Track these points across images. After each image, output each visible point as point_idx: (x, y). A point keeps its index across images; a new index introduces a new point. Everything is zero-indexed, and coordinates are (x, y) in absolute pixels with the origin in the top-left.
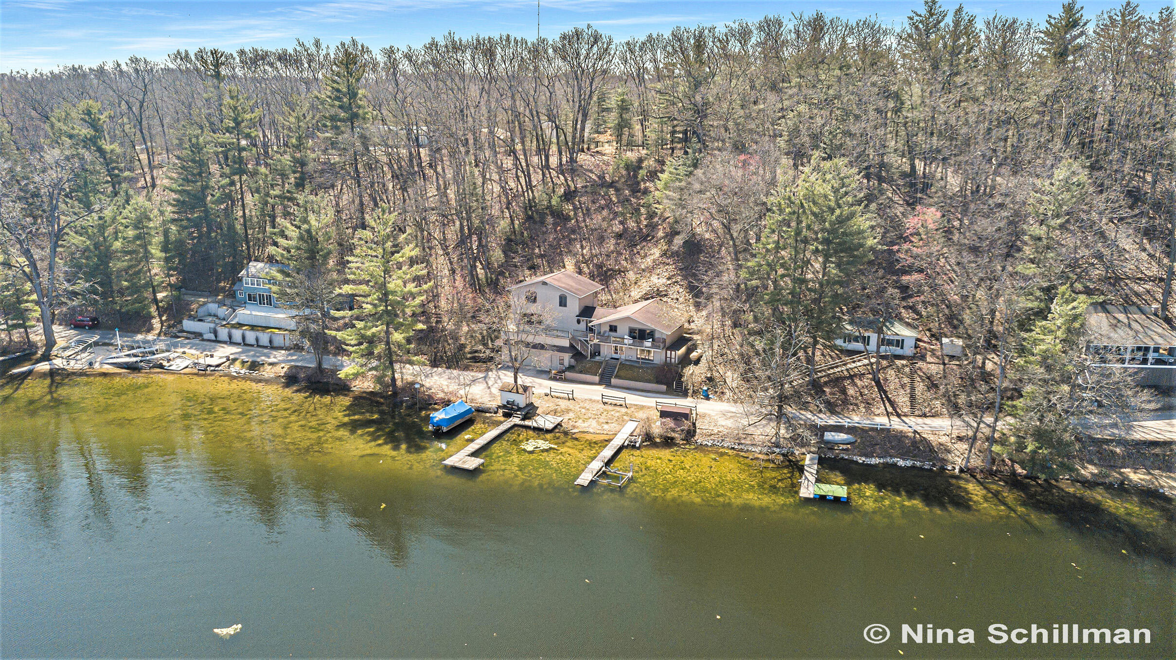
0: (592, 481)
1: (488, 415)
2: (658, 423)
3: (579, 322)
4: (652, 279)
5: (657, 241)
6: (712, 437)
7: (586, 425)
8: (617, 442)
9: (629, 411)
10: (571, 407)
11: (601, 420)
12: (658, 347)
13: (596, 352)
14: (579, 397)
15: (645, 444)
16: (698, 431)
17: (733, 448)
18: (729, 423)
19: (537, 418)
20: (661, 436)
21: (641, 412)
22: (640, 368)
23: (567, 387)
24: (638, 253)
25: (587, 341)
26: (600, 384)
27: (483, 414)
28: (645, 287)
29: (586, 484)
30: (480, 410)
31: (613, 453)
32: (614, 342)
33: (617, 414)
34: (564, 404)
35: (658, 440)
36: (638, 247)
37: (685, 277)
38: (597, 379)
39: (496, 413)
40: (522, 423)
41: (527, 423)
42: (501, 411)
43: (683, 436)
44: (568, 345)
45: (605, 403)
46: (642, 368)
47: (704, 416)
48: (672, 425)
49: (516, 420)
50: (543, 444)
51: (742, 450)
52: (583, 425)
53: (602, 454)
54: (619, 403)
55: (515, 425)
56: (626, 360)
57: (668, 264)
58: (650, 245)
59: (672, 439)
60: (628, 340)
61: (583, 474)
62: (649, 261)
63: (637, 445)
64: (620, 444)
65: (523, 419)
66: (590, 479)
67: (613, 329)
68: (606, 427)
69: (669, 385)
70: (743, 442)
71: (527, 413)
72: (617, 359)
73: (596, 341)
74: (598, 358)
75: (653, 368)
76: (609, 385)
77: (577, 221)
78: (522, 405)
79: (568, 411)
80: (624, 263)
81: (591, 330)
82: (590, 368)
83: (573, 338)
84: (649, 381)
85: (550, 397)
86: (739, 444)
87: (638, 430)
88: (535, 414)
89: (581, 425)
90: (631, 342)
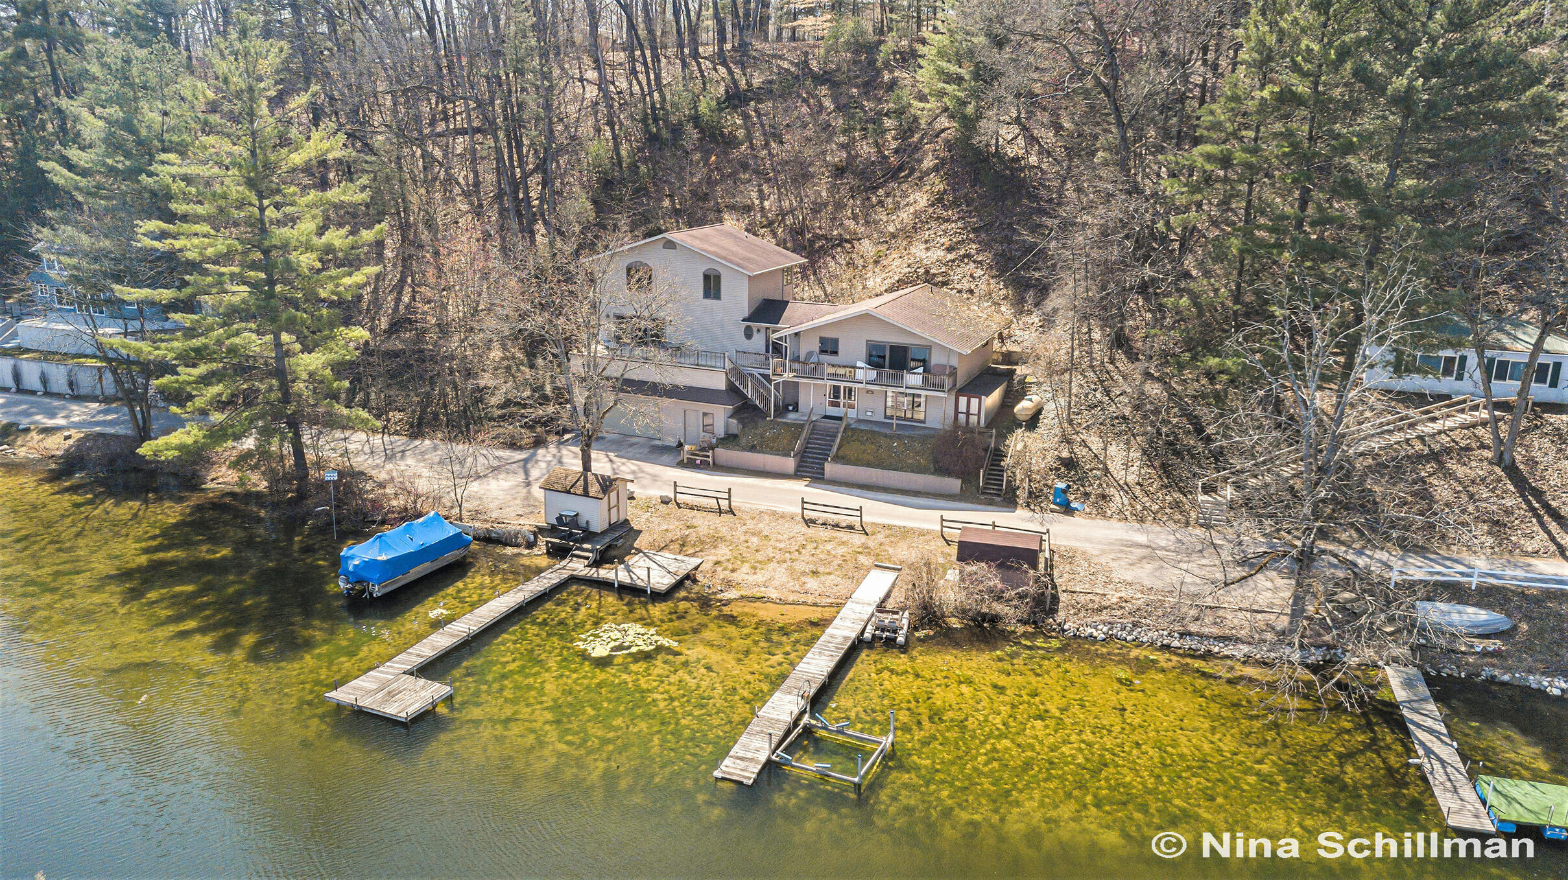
0: (769, 763)
1: (509, 551)
2: (953, 575)
3: (748, 334)
4: (913, 250)
5: (920, 179)
6: (1105, 616)
7: (759, 577)
8: (844, 629)
9: (871, 542)
10: (724, 531)
11: (800, 566)
12: (940, 387)
13: (789, 404)
14: (746, 507)
15: (920, 634)
16: (1063, 597)
17: (1166, 648)
18: (1144, 574)
19: (632, 560)
20: (963, 612)
21: (903, 545)
22: (891, 437)
23: (717, 482)
24: (881, 203)
25: (766, 377)
26: (797, 475)
27: (499, 550)
28: (897, 266)
29: (749, 773)
30: (490, 540)
31: (832, 664)
32: (832, 377)
33: (842, 550)
34: (705, 524)
35: (955, 623)
36: (881, 192)
37: (985, 246)
38: (790, 464)
39: (530, 545)
40: (592, 573)
41: (605, 573)
42: (542, 541)
43: (1023, 612)
44: (723, 387)
45: (809, 522)
46: (899, 437)
47: (1070, 557)
48: (996, 582)
49: (578, 567)
50: (638, 636)
51: (1193, 654)
52: (752, 579)
53: (801, 666)
54: (844, 521)
55: (573, 579)
56: (859, 421)
57: (947, 220)
58: (904, 186)
59: (994, 619)
60: (865, 373)
61: (743, 739)
62: (906, 216)
63: (901, 639)
64: (853, 635)
65: (597, 564)
66: (763, 758)
67: (829, 347)
68: (812, 584)
69: (967, 477)
70: (1193, 628)
71: (609, 547)
72: (840, 419)
73: (788, 376)
74: (792, 417)
75: (924, 439)
76: (818, 478)
77: (752, 147)
78: (598, 526)
79: (716, 540)
80: (850, 224)
81: (776, 349)
82: (775, 438)
83: (735, 371)
84: (919, 470)
85: (672, 505)
86: (1182, 635)
87: (898, 597)
88: (629, 550)
89: (748, 579)
90: (872, 374)
